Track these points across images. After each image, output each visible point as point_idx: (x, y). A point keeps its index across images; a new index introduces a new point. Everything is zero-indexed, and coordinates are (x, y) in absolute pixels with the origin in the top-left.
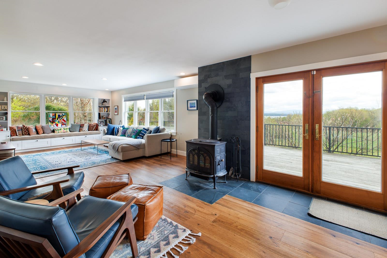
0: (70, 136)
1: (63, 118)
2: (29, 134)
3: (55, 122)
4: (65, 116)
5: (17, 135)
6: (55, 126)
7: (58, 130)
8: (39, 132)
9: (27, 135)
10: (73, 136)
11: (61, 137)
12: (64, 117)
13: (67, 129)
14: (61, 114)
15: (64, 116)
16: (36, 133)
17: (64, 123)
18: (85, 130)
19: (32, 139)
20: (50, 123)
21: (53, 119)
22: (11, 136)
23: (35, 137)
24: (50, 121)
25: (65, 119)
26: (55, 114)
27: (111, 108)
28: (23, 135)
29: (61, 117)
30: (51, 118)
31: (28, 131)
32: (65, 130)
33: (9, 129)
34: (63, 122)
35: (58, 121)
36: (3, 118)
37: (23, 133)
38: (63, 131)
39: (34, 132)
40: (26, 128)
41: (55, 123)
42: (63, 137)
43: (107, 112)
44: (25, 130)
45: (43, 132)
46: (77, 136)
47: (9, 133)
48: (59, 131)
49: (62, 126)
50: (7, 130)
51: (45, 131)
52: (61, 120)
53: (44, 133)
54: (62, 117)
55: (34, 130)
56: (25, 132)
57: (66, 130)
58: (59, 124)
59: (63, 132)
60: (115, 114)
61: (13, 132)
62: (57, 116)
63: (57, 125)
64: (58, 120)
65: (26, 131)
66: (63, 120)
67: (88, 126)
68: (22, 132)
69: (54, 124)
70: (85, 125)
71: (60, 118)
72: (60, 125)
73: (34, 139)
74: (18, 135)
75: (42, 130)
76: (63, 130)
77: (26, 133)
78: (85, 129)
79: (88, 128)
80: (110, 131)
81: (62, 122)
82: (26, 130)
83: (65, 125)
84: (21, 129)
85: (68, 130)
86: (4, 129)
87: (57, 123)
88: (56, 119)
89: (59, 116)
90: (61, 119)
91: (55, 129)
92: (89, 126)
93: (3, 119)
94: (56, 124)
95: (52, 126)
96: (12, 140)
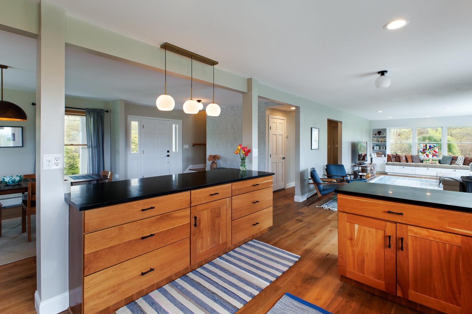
0: (435, 168)
3: (426, 153)
4: (437, 147)
5: (392, 162)
6: (426, 156)
7: (426, 160)
8: (408, 161)
9: (399, 162)
10: (438, 168)
11: (426, 167)
12: (435, 148)
14: (432, 146)
15: (435, 146)
16: (406, 161)
17: (435, 154)
18: (459, 164)
19: (400, 166)
20: (420, 153)
21: (424, 150)
22: (388, 161)
23: (404, 164)
24: (421, 152)
25: (437, 150)
26: (426, 145)
28: (396, 162)
30: (421, 148)
31: (400, 159)
33: (387, 156)
35: (428, 151)
38: (432, 162)
40: (398, 156)
41: (426, 154)
46: (443, 168)
47: (386, 159)
48: (427, 162)
49: (432, 157)
50: (385, 156)
51: (414, 161)
53: (412, 162)
54: (433, 148)
55: (404, 159)
57: (434, 161)
58: (429, 154)
59: (431, 163)
61: (389, 158)
62: (428, 147)
63: (428, 156)
64: (428, 150)
66: (434, 151)
67: (464, 159)
68: (396, 159)
70: (458, 158)
71: (431, 149)
72: (430, 156)
73: (401, 166)
74: (392, 161)
75: (412, 159)
76: (431, 161)
77: (398, 160)
78: (458, 163)
79: (464, 162)
81: (433, 154)
82: (398, 158)
83: (436, 157)
84: (395, 157)
85: (437, 162)
86: (382, 156)
87: (428, 154)
88: (426, 150)
89: (430, 147)
90: (432, 150)
91: (424, 160)
93: (384, 149)
94: (426, 155)
95: (422, 156)
96: (387, 164)
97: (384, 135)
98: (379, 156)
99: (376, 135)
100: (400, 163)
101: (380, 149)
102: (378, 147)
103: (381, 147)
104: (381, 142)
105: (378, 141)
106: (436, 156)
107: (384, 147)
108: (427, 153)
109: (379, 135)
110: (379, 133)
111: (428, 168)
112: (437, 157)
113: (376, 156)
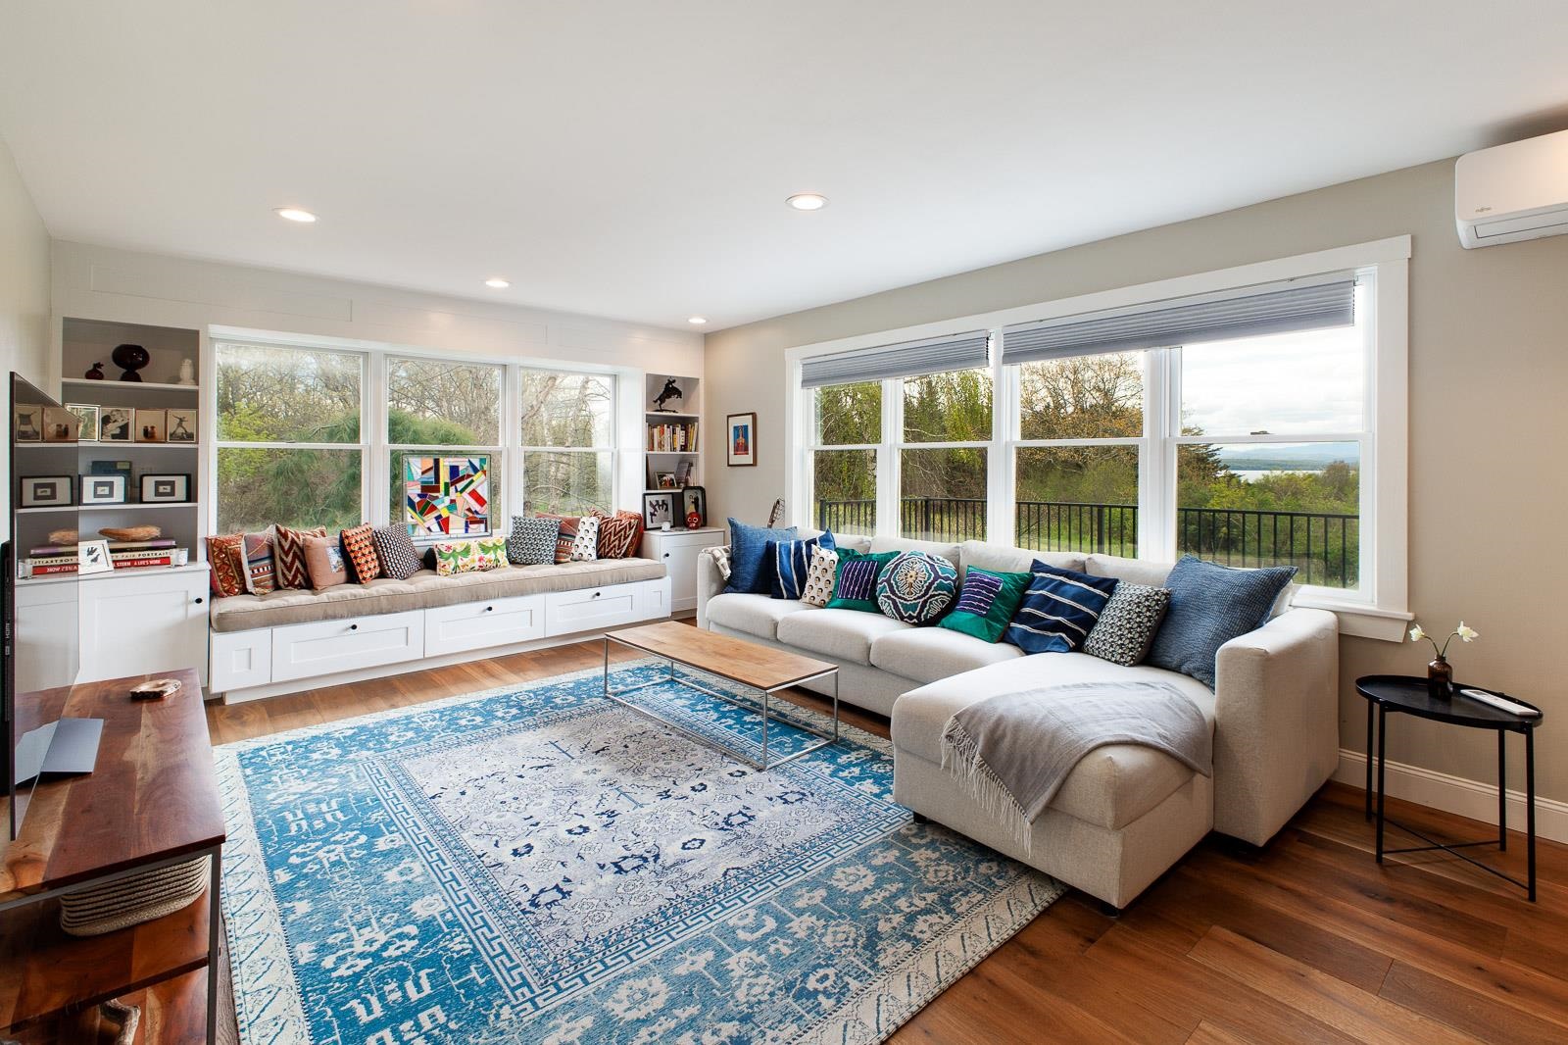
0: (522, 595)
1: (472, 481)
2: (309, 585)
3: (434, 508)
4: (484, 472)
5: (245, 591)
6: (436, 527)
7: (454, 554)
8: (362, 572)
9: (300, 587)
10: (533, 592)
11: (477, 599)
12: (479, 478)
13: (496, 547)
14: (462, 464)
15: (476, 470)
16: (343, 575)
17: (476, 512)
18: (585, 556)
19: (326, 617)
20: (410, 516)
21: (425, 490)
22: (214, 594)
23: (343, 601)
24: (411, 504)
25: (484, 492)
26: (437, 462)
27: (701, 425)
28: (277, 588)
29: (462, 479)
30: (413, 482)
31: (305, 565)
32: (487, 556)
33: (201, 552)
34: (475, 506)
35: (447, 500)
36: (172, 484)
37: (275, 578)
38: (481, 559)
39: (334, 570)
40: (295, 548)
41: (435, 514)
42: (486, 598)
43: (684, 448)
44: (289, 559)
45: (378, 570)
46: (553, 590)
47: (196, 576)
48: (460, 563)
49: (467, 531)
50: (192, 557)
51: (390, 562)
52: (465, 495)
53: (382, 575)
54: (469, 476)
55: (335, 558)
56: (290, 571)
57: (491, 556)
58: (451, 516)
59: (477, 565)
60: (735, 459)
61: (227, 571)
62: (445, 476)
63: (444, 524)
64: (447, 493)
65: (293, 563)
66: (474, 495)
67: (596, 529)
68: (274, 570)
69: (430, 520)
70: (581, 525)
71: (460, 486)
72: (457, 524)
73: (334, 617)
74: (250, 587)
75: (375, 556)
76: (477, 557)
77: (295, 577)
78: (581, 550)
79: (598, 542)
80: (750, 568)
81: (469, 510)
82: (295, 556)
83: (483, 526)
84: (266, 554)
85: (502, 555)
86: (174, 554)
87: (445, 514)
88: (437, 490)
89: (454, 470)
90: (462, 491)
91: (440, 552)
92: (600, 530)
93: (172, 493)
94: (438, 518)
95: (423, 534)
96: (221, 624)
97: (177, 380)
98: (133, 564)
99: (95, 373)
101: (134, 494)
102: (119, 482)
103: (149, 484)
104: (149, 435)
105: (113, 428)
106: (480, 521)
107: (180, 483)
108: (442, 505)
109: (123, 379)
110: (131, 359)
111: (488, 604)
112: (486, 528)
113: (105, 561)
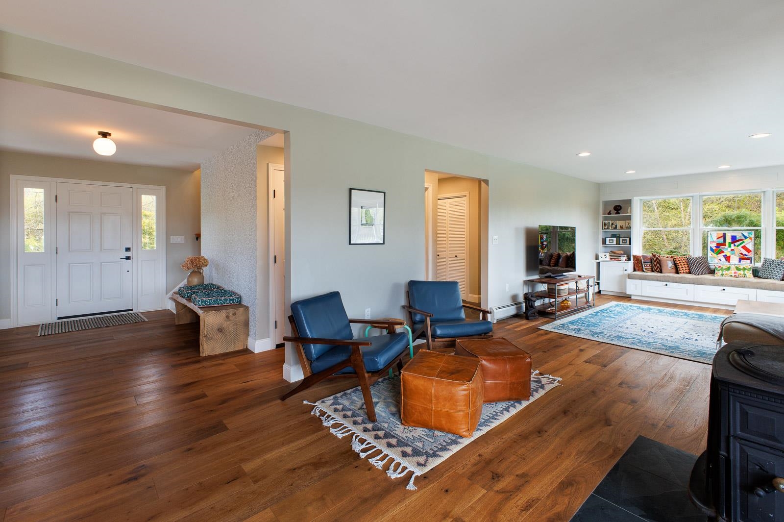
0: (742, 288)
1: (744, 242)
2: (661, 272)
3: (723, 252)
4: (751, 238)
6: (723, 259)
7: (722, 269)
8: (680, 270)
9: (658, 272)
10: (748, 287)
11: (718, 285)
12: (748, 240)
13: (744, 269)
14: (739, 235)
15: (746, 237)
16: (674, 271)
17: (746, 255)
20: (710, 253)
21: (718, 245)
22: (635, 270)
23: (664, 276)
24: (712, 249)
25: (750, 246)
26: (725, 235)
28: (653, 271)
29: (739, 241)
30: (713, 242)
31: (660, 266)
32: (739, 272)
33: (632, 258)
34: (745, 252)
35: (729, 249)
36: (626, 240)
37: (652, 268)
38: (735, 273)
39: (669, 268)
40: (658, 260)
41: (724, 254)
42: (723, 286)
44: (655, 263)
45: (687, 271)
46: (761, 288)
47: (630, 264)
48: (724, 273)
49: (740, 262)
50: (629, 260)
51: (692, 270)
52: (740, 247)
53: (690, 273)
54: (742, 240)
55: (671, 265)
56: (658, 267)
57: (742, 272)
58: (732, 256)
59: (733, 275)
61: (638, 264)
62: (729, 240)
63: (728, 258)
64: (730, 246)
65: (657, 264)
66: (744, 247)
68: (652, 266)
69: (721, 256)
71: (737, 244)
72: (734, 260)
74: (644, 270)
75: (686, 266)
76: (733, 272)
77: (657, 269)
81: (742, 254)
82: (658, 262)
83: (748, 261)
84: (649, 261)
85: (749, 274)
86: (621, 258)
87: (729, 254)
88: (725, 245)
89: (734, 238)
90: (738, 246)
91: (716, 268)
93: (626, 243)
94: (725, 256)
95: (714, 260)
96: (630, 277)
97: (627, 213)
98: (615, 259)
99: (609, 213)
100: (662, 274)
101: (618, 243)
102: (615, 239)
103: (621, 239)
104: (621, 227)
105: (614, 226)
106: (748, 259)
107: (628, 239)
108: (727, 252)
109: (616, 214)
110: (618, 209)
111: (725, 288)
112: (751, 262)
113: (608, 258)
